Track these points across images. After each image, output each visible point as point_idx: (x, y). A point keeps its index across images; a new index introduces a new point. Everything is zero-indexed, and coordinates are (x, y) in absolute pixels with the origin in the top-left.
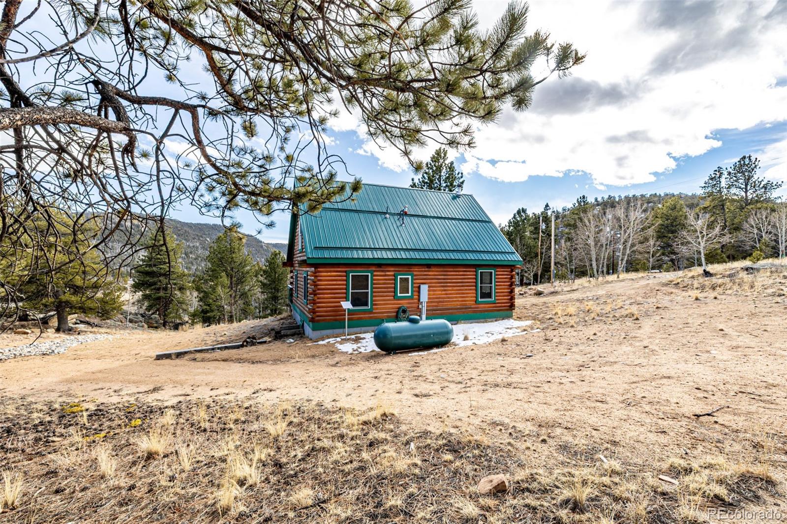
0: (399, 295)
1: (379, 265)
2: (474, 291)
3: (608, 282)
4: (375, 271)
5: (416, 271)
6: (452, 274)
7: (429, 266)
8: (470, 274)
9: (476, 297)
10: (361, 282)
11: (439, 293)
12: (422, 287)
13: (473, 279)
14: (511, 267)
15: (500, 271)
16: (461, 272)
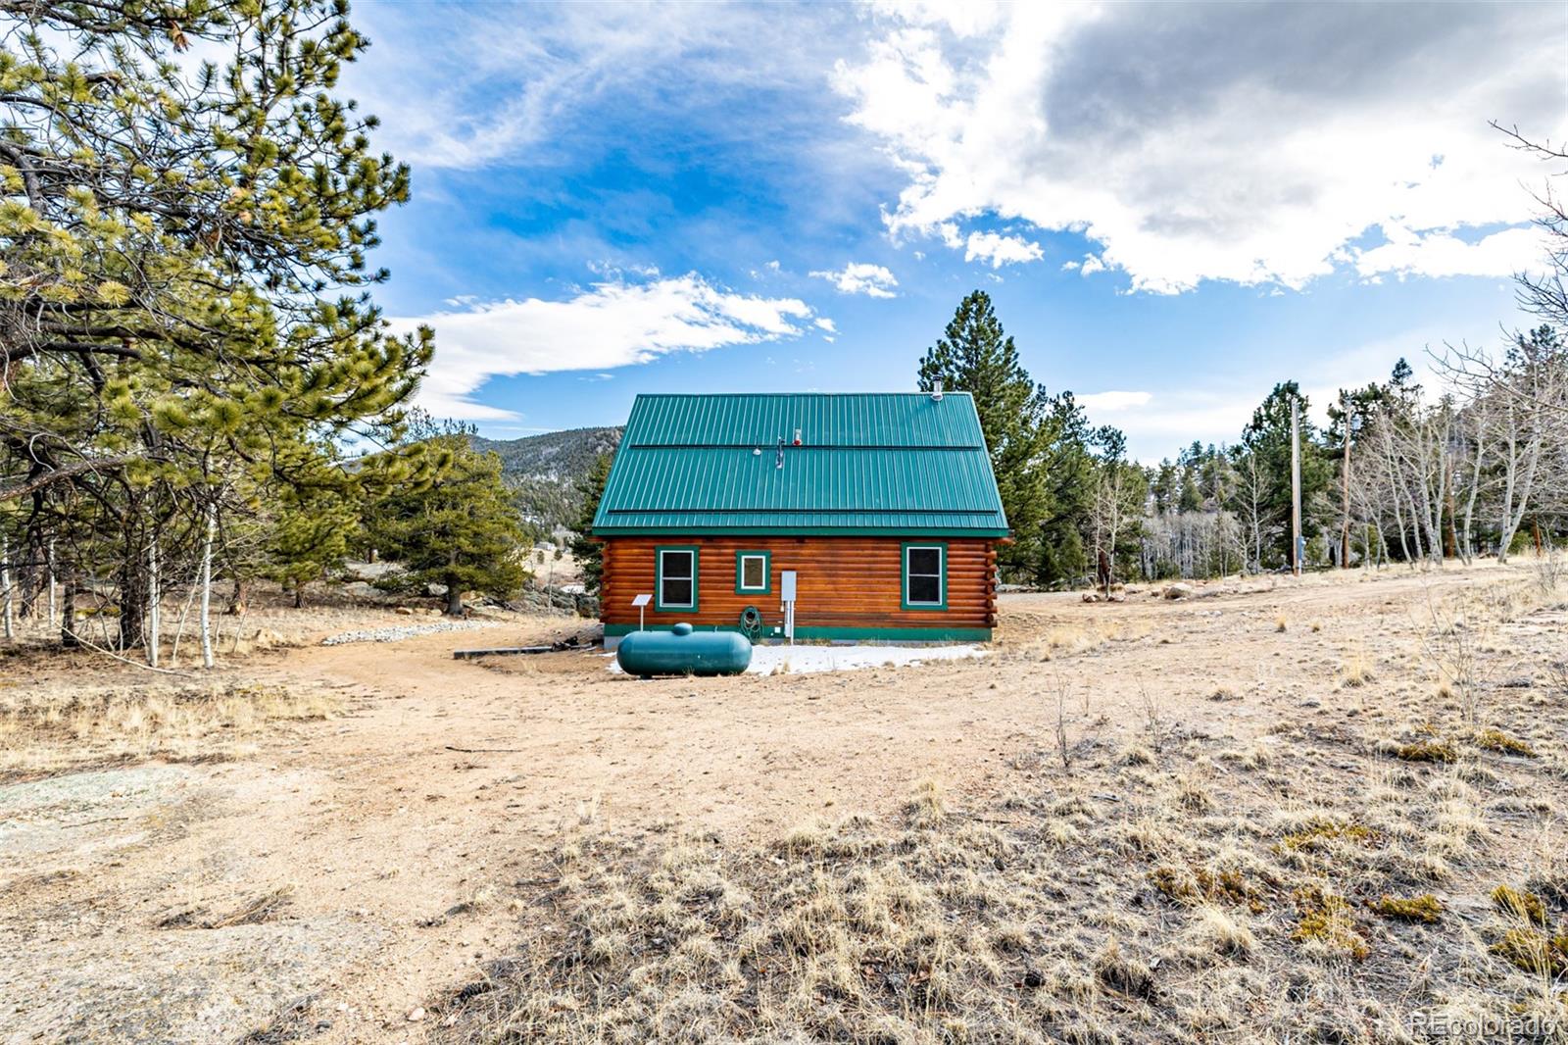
0: (743, 587)
1: (709, 538)
2: (898, 587)
3: (1446, 572)
4: (701, 547)
5: (777, 548)
6: (848, 554)
7: (801, 539)
8: (887, 554)
9: (902, 597)
10: (677, 565)
11: (821, 586)
12: (785, 574)
13: (896, 562)
14: (987, 540)
15: (958, 549)
16: (867, 550)
